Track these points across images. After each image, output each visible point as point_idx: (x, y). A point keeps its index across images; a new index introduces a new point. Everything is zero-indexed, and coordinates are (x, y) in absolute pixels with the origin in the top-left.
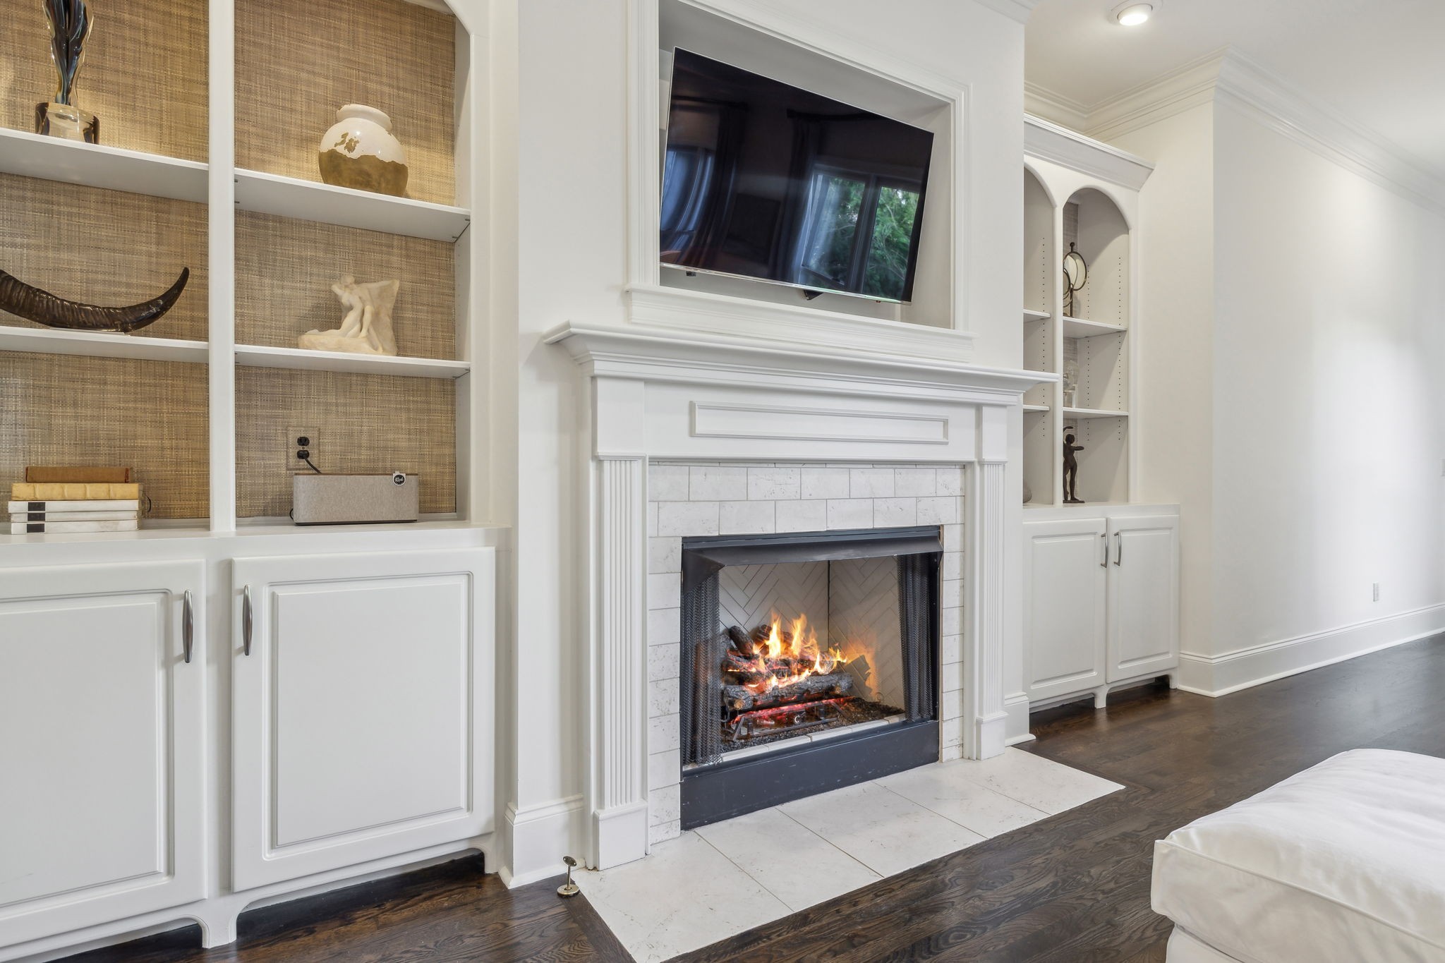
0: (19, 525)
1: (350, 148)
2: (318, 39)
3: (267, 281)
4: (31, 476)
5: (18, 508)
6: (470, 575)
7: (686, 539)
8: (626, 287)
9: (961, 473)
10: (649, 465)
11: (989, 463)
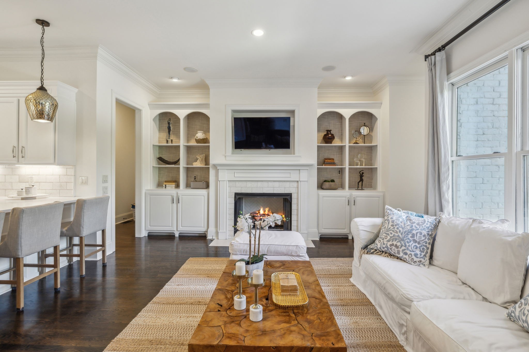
0: (164, 187)
1: (197, 138)
2: (197, 121)
3: (191, 155)
4: (166, 182)
5: (164, 185)
6: (204, 196)
7: (235, 193)
8: (225, 155)
9: (296, 183)
10: (227, 181)
11: (302, 181)
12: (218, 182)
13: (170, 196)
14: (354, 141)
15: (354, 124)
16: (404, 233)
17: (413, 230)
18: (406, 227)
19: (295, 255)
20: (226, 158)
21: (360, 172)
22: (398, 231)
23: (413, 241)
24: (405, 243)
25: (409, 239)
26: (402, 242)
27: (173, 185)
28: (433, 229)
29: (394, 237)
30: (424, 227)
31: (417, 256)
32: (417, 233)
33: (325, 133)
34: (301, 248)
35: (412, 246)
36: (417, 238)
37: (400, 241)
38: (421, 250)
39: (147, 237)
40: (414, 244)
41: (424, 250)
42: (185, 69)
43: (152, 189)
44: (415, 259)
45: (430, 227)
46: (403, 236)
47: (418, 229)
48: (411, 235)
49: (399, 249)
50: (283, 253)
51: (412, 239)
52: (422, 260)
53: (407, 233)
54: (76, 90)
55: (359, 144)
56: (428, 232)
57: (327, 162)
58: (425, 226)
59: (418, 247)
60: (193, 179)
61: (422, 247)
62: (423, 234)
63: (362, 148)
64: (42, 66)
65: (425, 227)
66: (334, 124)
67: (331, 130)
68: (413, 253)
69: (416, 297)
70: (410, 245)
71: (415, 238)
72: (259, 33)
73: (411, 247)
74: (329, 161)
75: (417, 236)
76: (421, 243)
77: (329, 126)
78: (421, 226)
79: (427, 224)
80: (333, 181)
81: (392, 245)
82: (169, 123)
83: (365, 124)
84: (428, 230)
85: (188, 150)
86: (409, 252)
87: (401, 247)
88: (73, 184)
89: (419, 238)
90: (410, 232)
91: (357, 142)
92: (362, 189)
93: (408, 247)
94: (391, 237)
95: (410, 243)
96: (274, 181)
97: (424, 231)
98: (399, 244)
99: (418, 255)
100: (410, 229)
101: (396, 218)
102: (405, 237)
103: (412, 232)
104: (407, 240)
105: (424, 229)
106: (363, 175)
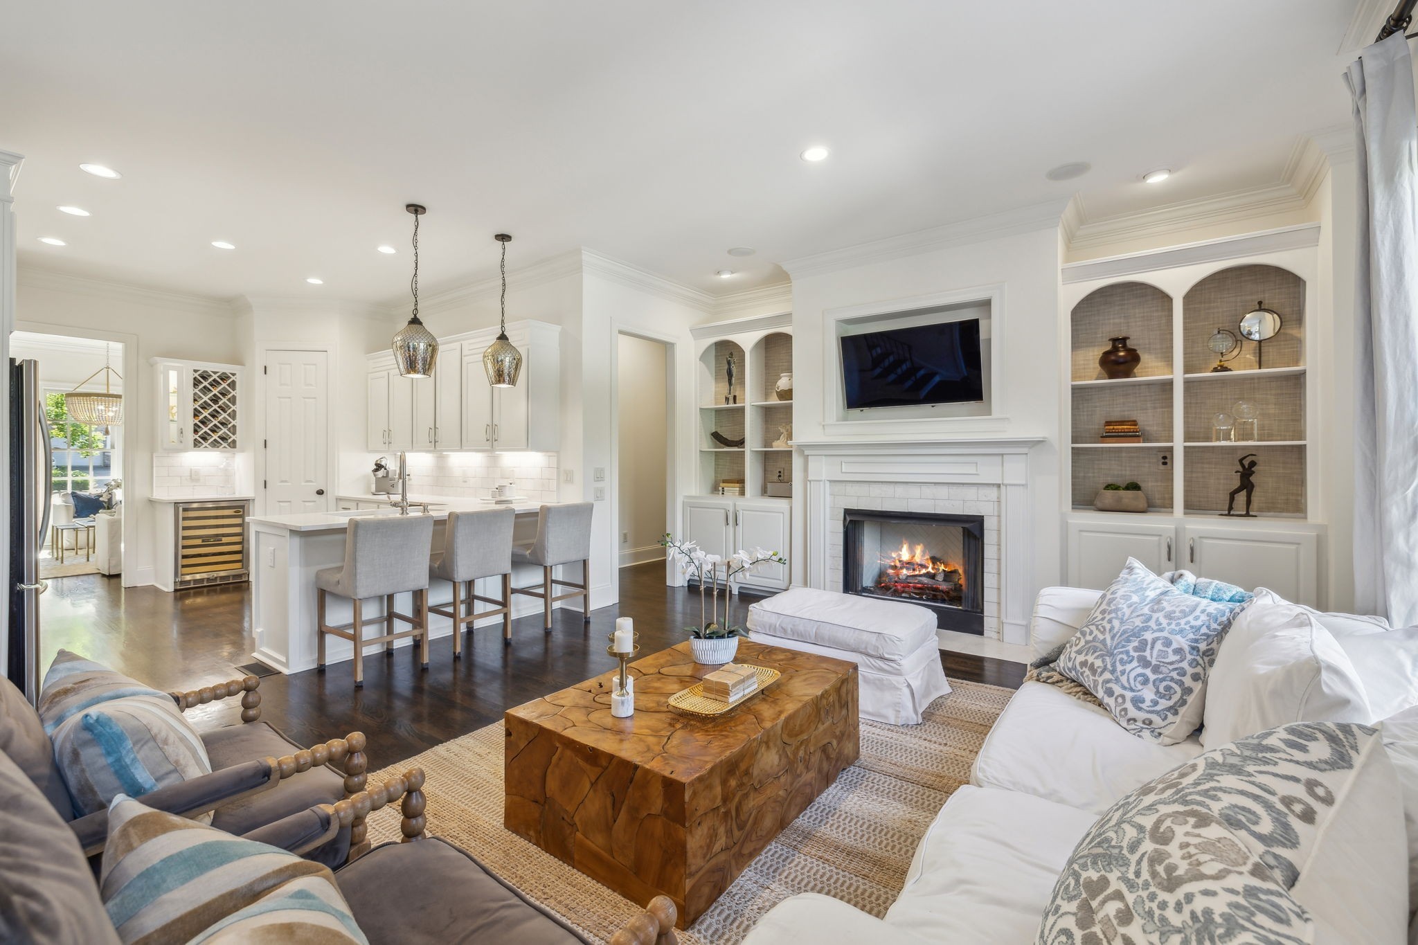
0: (721, 493)
1: (778, 389)
2: (777, 352)
3: (772, 426)
4: (724, 481)
5: (720, 488)
6: (783, 514)
7: (845, 509)
8: (823, 423)
9: (995, 489)
10: (828, 484)
11: (1010, 485)
12: (808, 483)
13: (723, 511)
14: (1216, 364)
15: (1221, 310)
16: (1118, 636)
17: (1146, 631)
18: (1131, 620)
19: (874, 653)
20: (824, 429)
21: (1241, 461)
22: (1108, 626)
23: (1138, 662)
24: (1115, 662)
25: (1127, 653)
26: (1108, 659)
27: (736, 488)
28: (1216, 635)
29: (1094, 644)
30: (1182, 626)
31: (1141, 705)
32: (1154, 641)
33: (1108, 347)
34: (887, 639)
35: (1133, 675)
36: (1151, 653)
37: (1102, 656)
38: (1161, 690)
39: (687, 588)
40: (1140, 670)
41: (1172, 691)
42: (730, 252)
43: (698, 495)
44: (1133, 712)
45: (1204, 627)
46: (1115, 642)
47: (1162, 630)
48: (1136, 644)
49: (1097, 678)
50: (849, 645)
51: (1137, 654)
52: (1156, 719)
53: (1127, 635)
54: (558, 328)
55: (1230, 370)
56: (1196, 641)
57: (1112, 432)
58: (1186, 624)
59: (1151, 680)
60: (775, 478)
61: (1164, 684)
62: (1175, 646)
63: (1256, 381)
64: (502, 303)
65: (1187, 627)
66: (1144, 317)
67: (1129, 338)
68: (1129, 695)
69: (996, 782)
70: (1127, 672)
71: (1147, 654)
72: (816, 154)
73: (1128, 677)
74: (1120, 427)
75: (1152, 648)
76: (1163, 669)
77: (1128, 326)
78: (1174, 623)
79: (1196, 618)
80: (1134, 487)
81: (1084, 664)
82: (729, 363)
83: (1260, 303)
84: (1194, 637)
85: (766, 415)
86: (1118, 690)
87: (1102, 672)
88: (555, 482)
89: (1158, 656)
90: (1136, 633)
91: (1226, 364)
92: (1247, 515)
93: (1119, 673)
94: (1087, 642)
95: (1128, 665)
96: (935, 483)
97: (1179, 637)
98: (1098, 663)
99: (1143, 701)
100: (1141, 625)
101: (1125, 592)
102: (1120, 646)
103: (1143, 635)
104: (1121, 656)
105: (1181, 631)
106: (1253, 469)
